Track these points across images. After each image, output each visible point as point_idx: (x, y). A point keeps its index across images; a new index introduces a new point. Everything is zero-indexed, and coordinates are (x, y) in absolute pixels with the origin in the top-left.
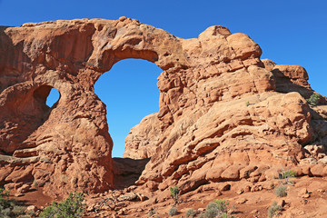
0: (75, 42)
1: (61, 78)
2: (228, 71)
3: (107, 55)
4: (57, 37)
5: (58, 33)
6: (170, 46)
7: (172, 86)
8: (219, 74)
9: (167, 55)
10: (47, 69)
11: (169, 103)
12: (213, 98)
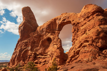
0: (53, 25)
1: (51, 35)
2: (88, 21)
3: (60, 26)
4: (48, 25)
5: (49, 24)
6: (74, 18)
7: (75, 30)
8: (86, 23)
9: (73, 21)
10: (48, 33)
11: (74, 36)
12: (83, 33)
